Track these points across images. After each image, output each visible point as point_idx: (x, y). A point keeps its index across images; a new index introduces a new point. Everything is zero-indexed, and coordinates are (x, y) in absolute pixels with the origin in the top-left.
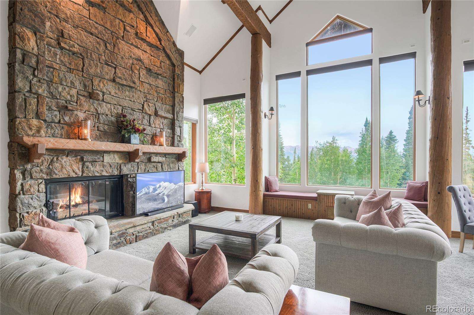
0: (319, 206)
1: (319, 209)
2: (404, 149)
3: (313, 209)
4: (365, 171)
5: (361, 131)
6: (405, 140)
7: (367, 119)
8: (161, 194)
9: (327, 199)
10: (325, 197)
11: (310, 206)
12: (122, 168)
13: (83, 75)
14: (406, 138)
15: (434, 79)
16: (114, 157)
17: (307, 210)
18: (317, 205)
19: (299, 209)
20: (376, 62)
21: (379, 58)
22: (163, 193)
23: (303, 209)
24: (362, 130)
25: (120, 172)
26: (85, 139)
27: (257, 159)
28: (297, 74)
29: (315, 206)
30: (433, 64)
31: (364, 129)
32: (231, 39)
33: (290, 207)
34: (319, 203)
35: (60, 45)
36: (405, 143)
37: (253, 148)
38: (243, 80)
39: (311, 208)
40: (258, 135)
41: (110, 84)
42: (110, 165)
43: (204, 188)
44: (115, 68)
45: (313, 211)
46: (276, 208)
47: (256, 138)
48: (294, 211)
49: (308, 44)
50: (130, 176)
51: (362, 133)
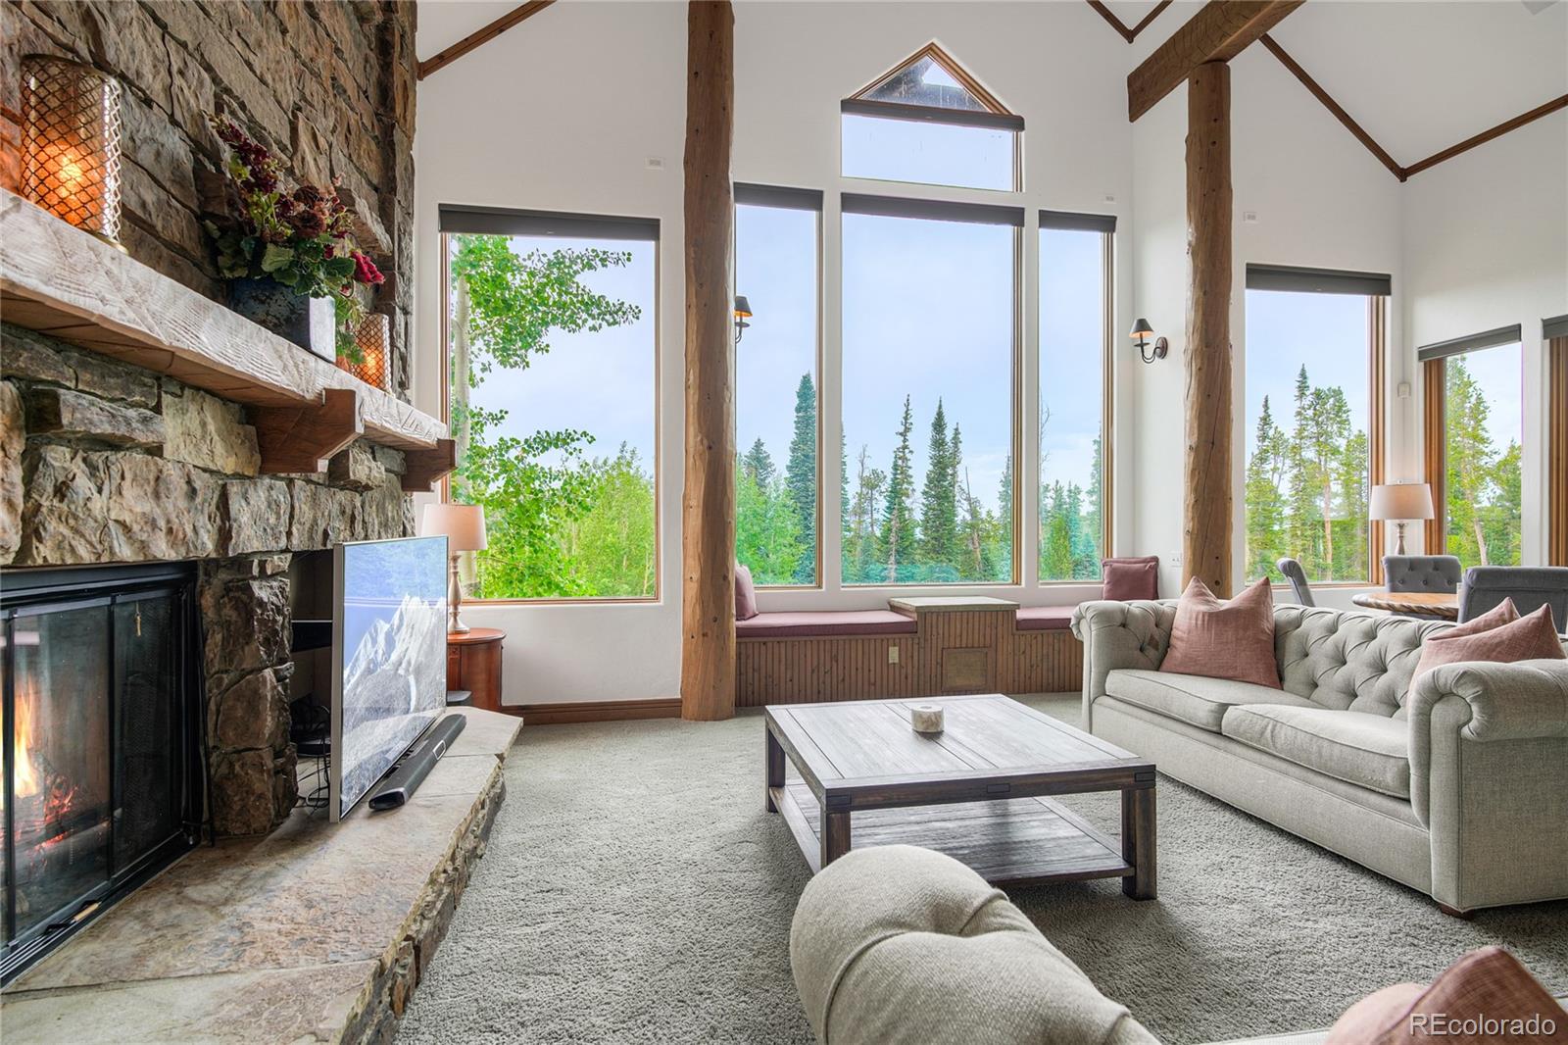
0: (922, 650)
1: (922, 662)
3: (903, 664)
8: (404, 665)
9: (946, 626)
10: (941, 619)
11: (894, 654)
12: (233, 514)
16: (204, 424)
17: (885, 668)
18: (916, 647)
19: (860, 670)
20: (1031, 218)
22: (406, 658)
23: (872, 668)
25: (224, 536)
27: (724, 491)
28: (811, 199)
29: (909, 654)
33: (828, 668)
34: (922, 641)
39: (897, 661)
42: (189, 482)
43: (462, 626)
45: (903, 671)
46: (776, 675)
48: (843, 680)
50: (262, 565)
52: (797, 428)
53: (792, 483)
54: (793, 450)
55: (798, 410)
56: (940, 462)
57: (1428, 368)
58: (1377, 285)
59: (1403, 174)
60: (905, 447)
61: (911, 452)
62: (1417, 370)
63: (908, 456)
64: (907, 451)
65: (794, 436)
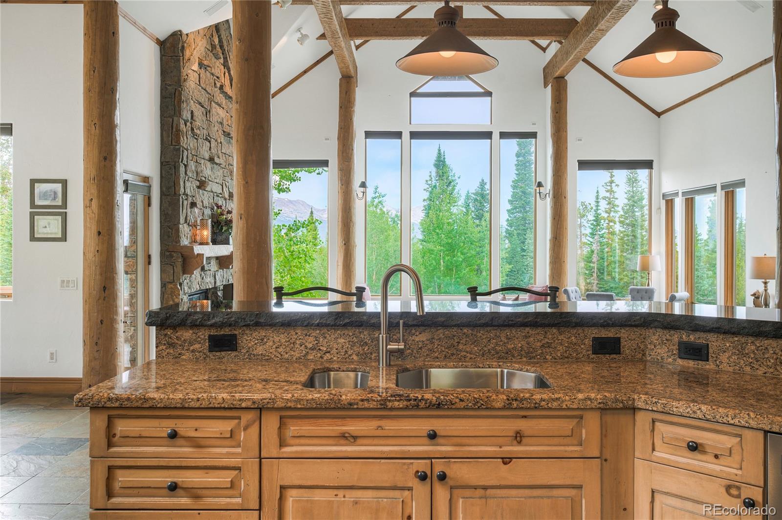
2: (508, 220)
4: (440, 268)
5: (428, 178)
6: (509, 201)
7: (439, 150)
12: (216, 278)
13: (197, 161)
14: (512, 196)
15: (554, 175)
16: (214, 264)
20: (496, 136)
21: (500, 132)
24: (430, 176)
25: (215, 283)
26: (207, 244)
27: (350, 260)
28: (398, 135)
30: (552, 159)
31: (434, 174)
32: (305, 72)
35: (194, 130)
36: (509, 207)
37: (345, 244)
38: (326, 139)
40: (351, 224)
41: (209, 164)
44: (210, 142)
47: (349, 229)
49: (413, 94)
51: (429, 182)
52: (517, 170)
53: (513, 213)
54: (514, 187)
55: (518, 155)
56: (633, 197)
57: (667, 201)
58: (648, 164)
59: (659, 115)
60: (612, 182)
61: (617, 185)
62: (663, 203)
63: (615, 189)
64: (613, 185)
65: (515, 176)
